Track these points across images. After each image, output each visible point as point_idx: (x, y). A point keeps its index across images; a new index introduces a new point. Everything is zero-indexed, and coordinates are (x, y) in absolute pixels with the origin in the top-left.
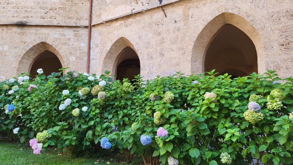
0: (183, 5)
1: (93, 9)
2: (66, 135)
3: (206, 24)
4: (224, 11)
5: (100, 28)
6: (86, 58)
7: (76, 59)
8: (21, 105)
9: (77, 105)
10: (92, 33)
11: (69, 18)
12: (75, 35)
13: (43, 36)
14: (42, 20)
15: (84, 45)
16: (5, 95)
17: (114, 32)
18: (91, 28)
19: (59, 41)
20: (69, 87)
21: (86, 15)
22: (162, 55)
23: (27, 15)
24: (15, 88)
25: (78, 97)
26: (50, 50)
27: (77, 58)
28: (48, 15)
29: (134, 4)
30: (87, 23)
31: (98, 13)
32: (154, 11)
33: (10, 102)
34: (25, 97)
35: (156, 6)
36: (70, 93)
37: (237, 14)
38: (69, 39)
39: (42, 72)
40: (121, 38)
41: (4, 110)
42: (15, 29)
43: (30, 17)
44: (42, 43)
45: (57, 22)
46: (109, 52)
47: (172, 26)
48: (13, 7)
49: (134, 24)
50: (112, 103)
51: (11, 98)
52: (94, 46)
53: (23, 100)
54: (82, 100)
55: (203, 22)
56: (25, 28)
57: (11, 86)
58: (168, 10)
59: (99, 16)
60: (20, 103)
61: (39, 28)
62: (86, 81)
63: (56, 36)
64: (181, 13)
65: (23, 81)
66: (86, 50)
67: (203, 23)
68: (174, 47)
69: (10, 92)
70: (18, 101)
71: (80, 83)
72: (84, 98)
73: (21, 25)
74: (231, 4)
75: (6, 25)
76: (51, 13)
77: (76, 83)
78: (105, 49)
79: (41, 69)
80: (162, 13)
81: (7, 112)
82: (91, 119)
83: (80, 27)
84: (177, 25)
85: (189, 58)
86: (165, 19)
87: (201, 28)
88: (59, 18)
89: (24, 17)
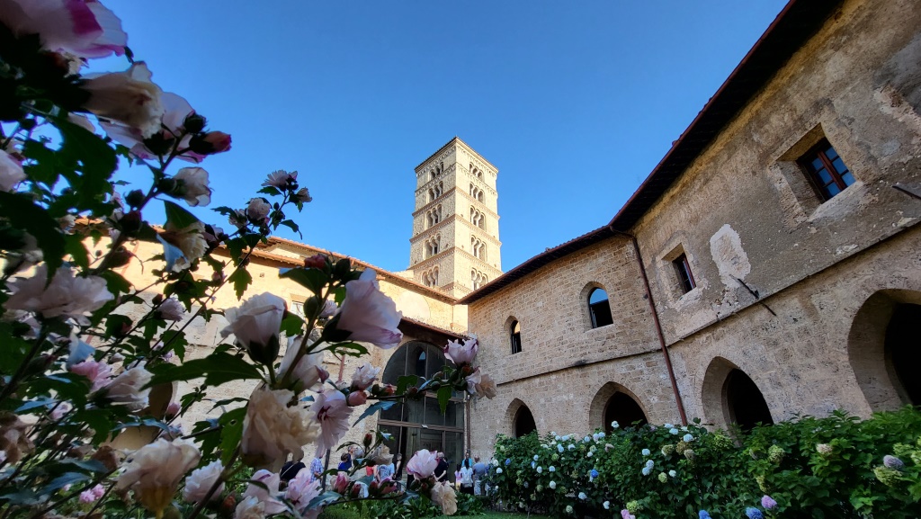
0: (796, 292)
1: (662, 324)
2: (662, 510)
3: (854, 315)
4: (877, 289)
5: (680, 349)
6: (673, 396)
7: (660, 399)
8: (603, 471)
9: (662, 469)
10: (671, 357)
11: (632, 343)
12: (648, 365)
13: (608, 373)
14: (601, 353)
15: (664, 376)
16: (585, 459)
17: (702, 351)
18: (666, 351)
19: (628, 378)
20: (649, 445)
21: (654, 334)
22: (797, 378)
23: (584, 351)
24: (593, 448)
25: (662, 458)
26: (621, 390)
27: (660, 397)
28: (607, 346)
29: (716, 306)
30: (658, 345)
31: (669, 328)
32: (752, 310)
33: (591, 467)
34: (605, 460)
35: (751, 304)
36: (651, 452)
37: (905, 288)
38: (641, 372)
39: (618, 425)
40: (716, 358)
41: (588, 478)
42: (576, 372)
43: (588, 353)
44: (609, 383)
45: (620, 352)
46: (704, 382)
47: (793, 328)
48: (569, 347)
49: (727, 335)
50: (708, 465)
51: (591, 462)
52: (679, 375)
53: (604, 464)
54: (668, 462)
55: (845, 312)
56: (586, 368)
57: (588, 446)
58: (774, 305)
59: (673, 331)
60: (602, 468)
61: (600, 365)
62: (667, 436)
63: (624, 371)
64: (798, 305)
65: (599, 440)
66: (670, 384)
67: (848, 314)
68: (813, 361)
69: (590, 454)
70: (599, 466)
71: (661, 440)
72: (669, 459)
73: (581, 365)
74: (884, 275)
75: (566, 369)
76: (611, 343)
77: (655, 439)
78: (697, 380)
79: (615, 422)
80: (766, 310)
81: (591, 479)
82: (685, 488)
83: (650, 352)
84: (802, 324)
85: (852, 377)
86: (775, 319)
87: (847, 323)
88: (620, 347)
89: (582, 355)
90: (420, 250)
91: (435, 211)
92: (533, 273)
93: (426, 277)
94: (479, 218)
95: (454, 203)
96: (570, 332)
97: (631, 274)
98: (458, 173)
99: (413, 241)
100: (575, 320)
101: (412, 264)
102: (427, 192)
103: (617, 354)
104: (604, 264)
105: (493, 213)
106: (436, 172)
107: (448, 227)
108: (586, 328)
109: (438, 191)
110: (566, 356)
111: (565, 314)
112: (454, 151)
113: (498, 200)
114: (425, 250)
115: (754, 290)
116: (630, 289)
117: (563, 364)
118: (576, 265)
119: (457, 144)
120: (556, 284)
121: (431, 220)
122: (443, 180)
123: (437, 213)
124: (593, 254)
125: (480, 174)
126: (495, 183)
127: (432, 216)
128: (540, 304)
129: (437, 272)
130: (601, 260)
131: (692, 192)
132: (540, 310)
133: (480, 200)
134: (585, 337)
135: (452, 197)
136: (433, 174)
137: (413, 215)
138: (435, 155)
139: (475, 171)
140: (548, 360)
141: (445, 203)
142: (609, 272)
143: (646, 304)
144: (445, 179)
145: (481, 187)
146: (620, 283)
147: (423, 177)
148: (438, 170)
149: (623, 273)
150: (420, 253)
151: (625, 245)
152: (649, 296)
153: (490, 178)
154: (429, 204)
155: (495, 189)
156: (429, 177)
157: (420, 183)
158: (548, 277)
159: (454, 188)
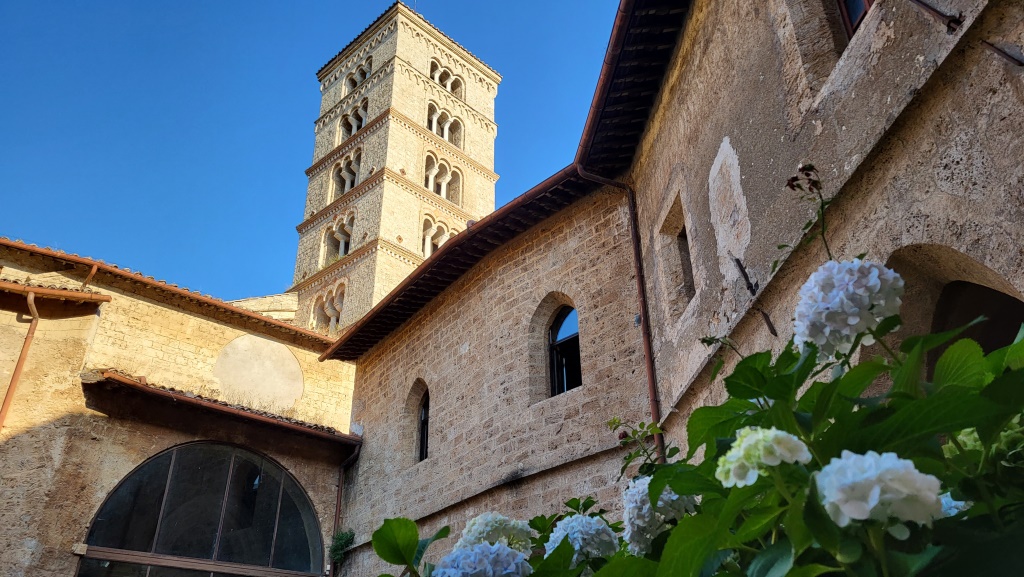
5: (677, 432)
11: (607, 426)
13: (560, 497)
14: (554, 451)
18: (662, 439)
21: (646, 403)
23: (524, 450)
28: (564, 435)
31: (666, 385)
35: (744, 312)
37: (925, 240)
38: (616, 490)
42: (505, 497)
43: (530, 454)
45: (585, 447)
48: (500, 441)
56: (524, 487)
58: (775, 312)
59: (670, 392)
61: (549, 480)
63: (586, 490)
73: (515, 482)
74: (900, 214)
75: (491, 492)
76: (572, 428)
88: (586, 435)
89: (520, 459)
90: (315, 248)
91: (349, 164)
92: (460, 282)
93: (322, 307)
94: (448, 178)
95: (384, 145)
96: (505, 407)
97: (620, 270)
98: (399, 78)
99: (302, 228)
100: (517, 379)
101: (297, 279)
102: (338, 122)
103: (580, 450)
104: (576, 251)
105: (482, 169)
106: (357, 77)
107: (369, 197)
108: (534, 397)
109: (359, 119)
110: (494, 462)
111: (501, 368)
112: (393, 31)
113: (496, 141)
114: (323, 249)
115: (753, 281)
116: (614, 305)
117: (487, 481)
118: (531, 258)
119: (400, 18)
120: (492, 302)
121: (341, 182)
122: (370, 96)
123: (354, 167)
124: (560, 230)
125: (456, 85)
126: (492, 105)
127: (344, 174)
128: (464, 349)
129: (342, 294)
130: (573, 243)
131: (691, 75)
132: (464, 361)
133: (454, 139)
134: (529, 417)
135: (381, 132)
136: (353, 83)
137: (308, 172)
138: (357, 41)
139: (444, 77)
140: (465, 474)
141: (369, 143)
142: (584, 269)
143: (635, 336)
144: (373, 93)
145: (456, 112)
146: (599, 293)
147: (332, 90)
148: (363, 74)
149: (606, 269)
150: (315, 257)
151: (615, 208)
152: (645, 320)
153: (481, 93)
154: (340, 148)
155: (492, 118)
156: (345, 90)
157: (327, 104)
158: (483, 288)
159: (387, 112)
